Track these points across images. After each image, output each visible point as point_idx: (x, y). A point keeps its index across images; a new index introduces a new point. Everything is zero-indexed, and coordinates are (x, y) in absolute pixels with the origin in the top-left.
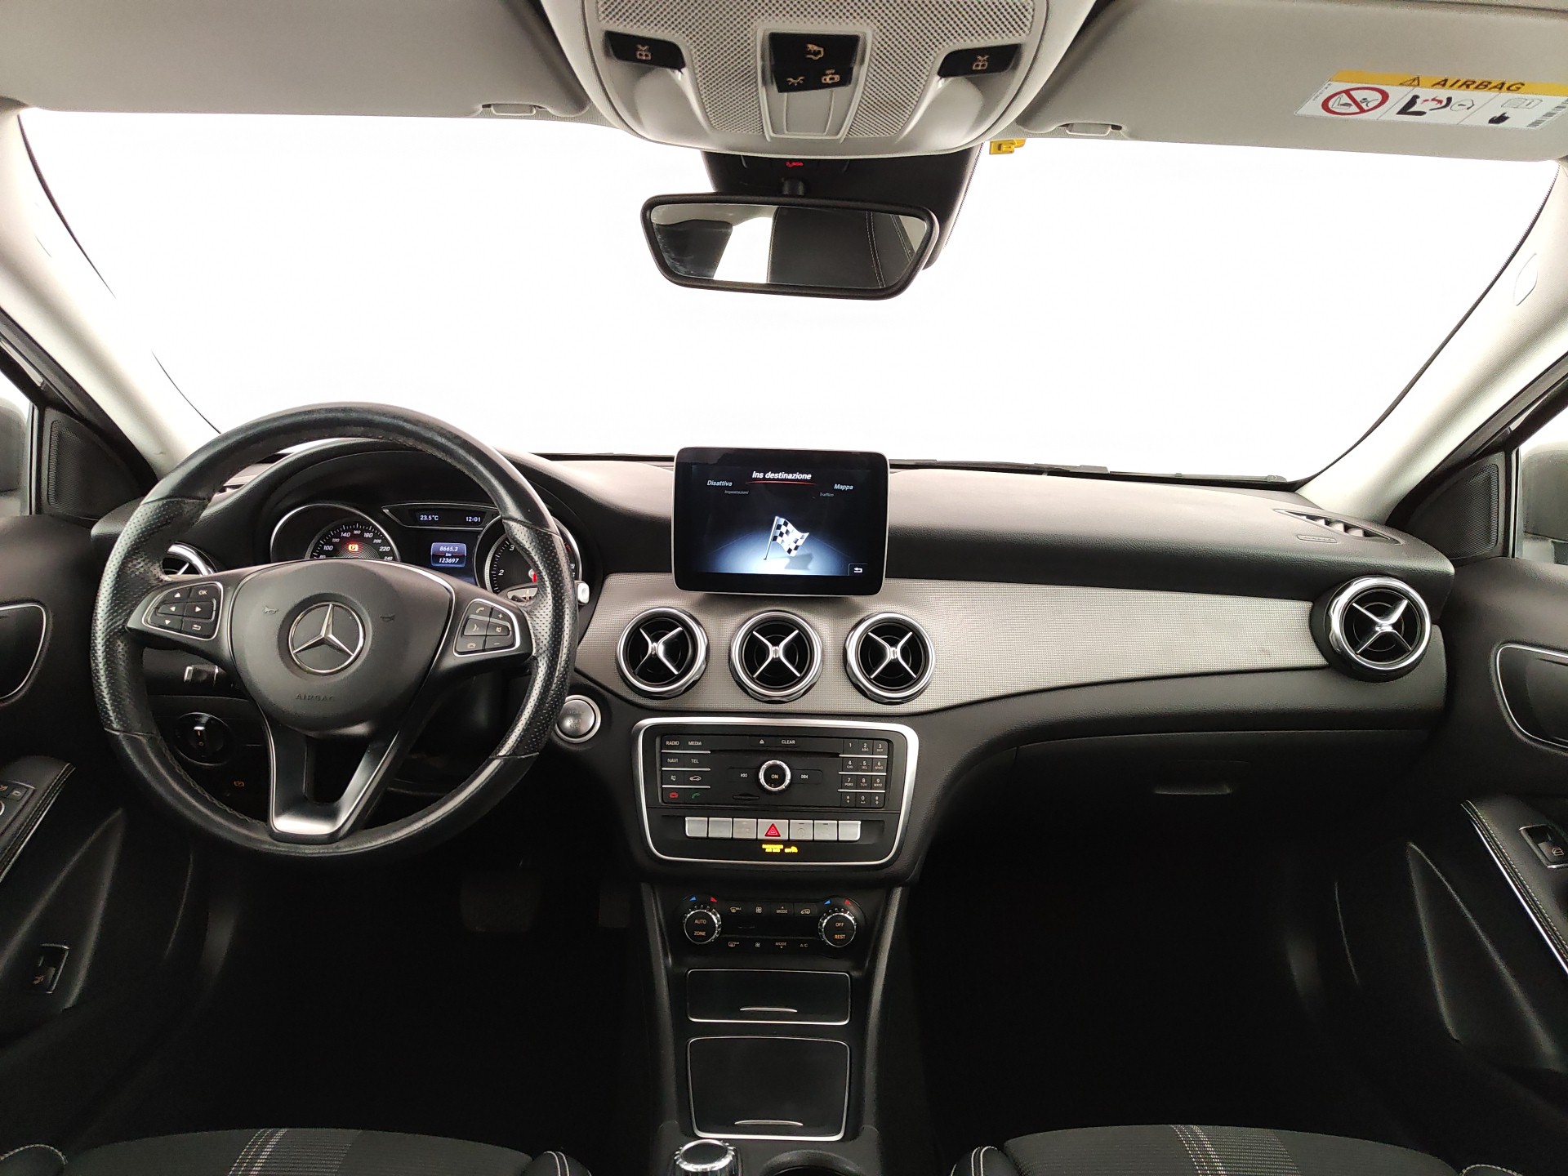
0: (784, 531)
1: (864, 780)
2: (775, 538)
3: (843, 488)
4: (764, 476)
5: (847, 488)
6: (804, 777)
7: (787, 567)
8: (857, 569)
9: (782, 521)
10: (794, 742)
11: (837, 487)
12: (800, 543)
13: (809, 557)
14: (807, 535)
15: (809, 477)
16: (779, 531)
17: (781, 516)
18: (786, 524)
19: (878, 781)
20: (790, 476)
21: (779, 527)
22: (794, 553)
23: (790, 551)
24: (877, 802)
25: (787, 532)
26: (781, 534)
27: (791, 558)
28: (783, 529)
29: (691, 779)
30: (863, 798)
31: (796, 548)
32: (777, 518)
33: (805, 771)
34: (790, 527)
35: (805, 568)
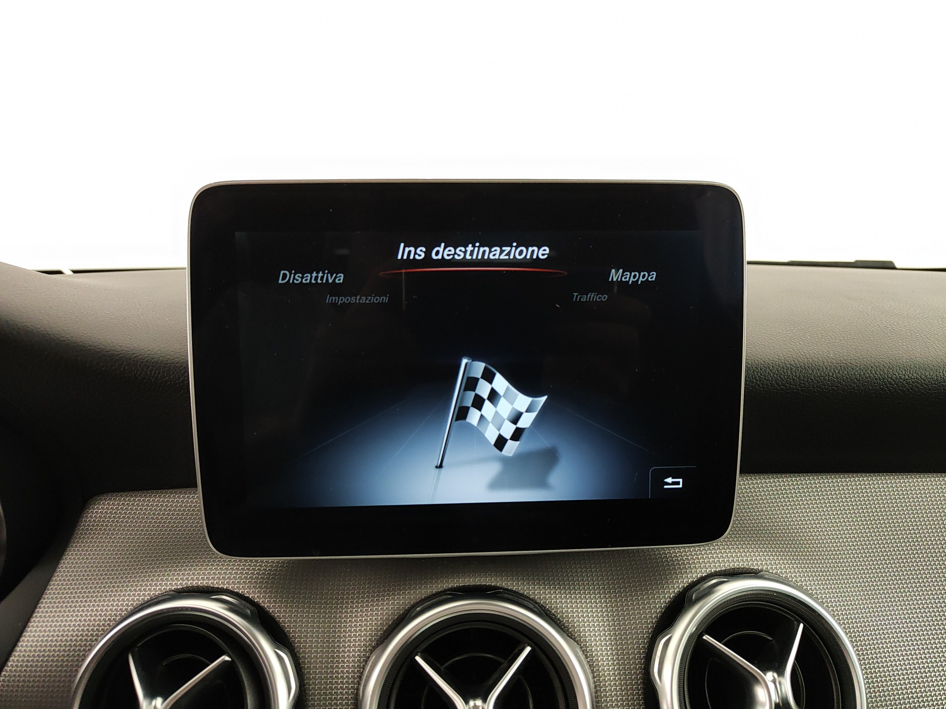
0: (485, 394)
2: (462, 413)
3: (630, 277)
4: (428, 253)
5: (641, 277)
7: (495, 484)
8: (669, 480)
9: (479, 367)
11: (615, 275)
12: (526, 421)
13: (549, 458)
14: (542, 400)
15: (543, 252)
16: (471, 395)
17: (475, 357)
18: (488, 377)
20: (495, 253)
21: (471, 384)
22: (511, 448)
23: (501, 443)
25: (493, 396)
26: (478, 403)
27: (506, 461)
28: (484, 389)
31: (517, 435)
32: (465, 361)
34: (500, 383)
35: (542, 483)
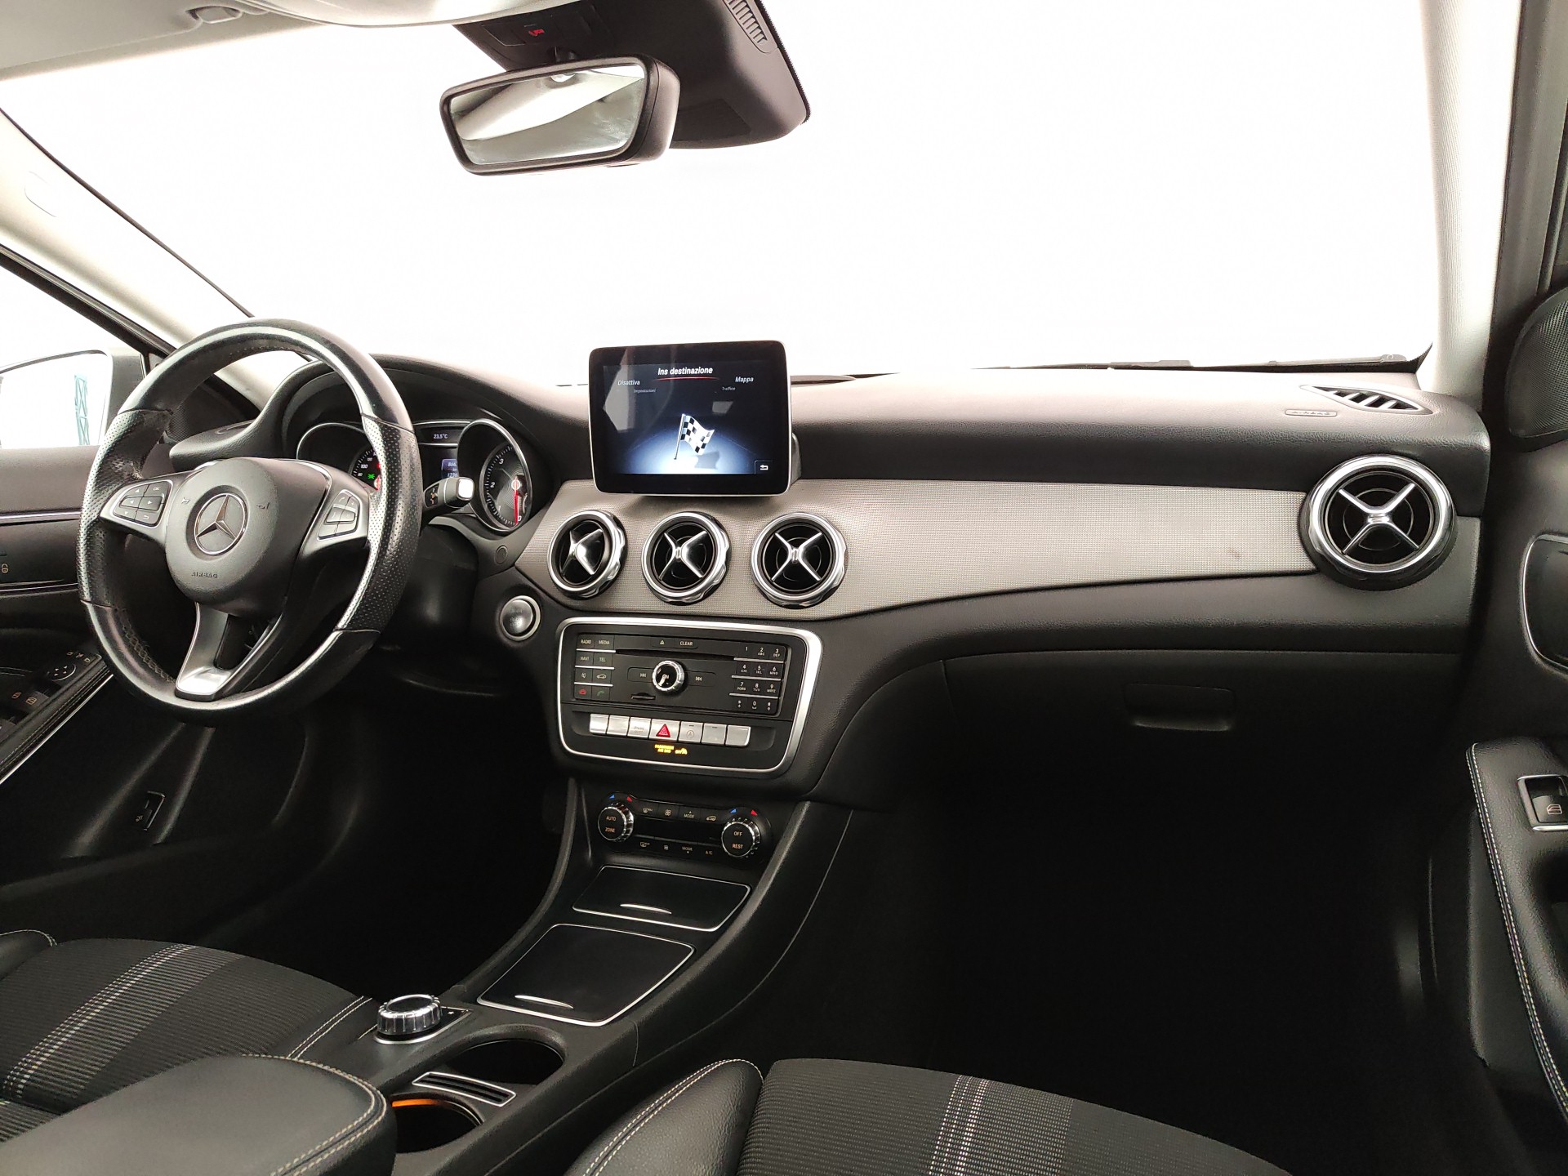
0: (691, 429)
1: (757, 685)
2: (683, 437)
3: (743, 380)
4: (669, 372)
5: (748, 380)
6: (698, 679)
7: (696, 467)
8: (762, 466)
9: (688, 418)
10: (691, 644)
11: (738, 380)
12: (707, 441)
13: (716, 456)
14: (712, 432)
15: (710, 371)
16: (686, 429)
17: (687, 414)
18: (692, 422)
19: (772, 686)
20: (693, 371)
21: (686, 425)
22: (702, 451)
23: (697, 450)
24: (769, 709)
25: (694, 429)
26: (688, 432)
27: (698, 456)
28: (690, 427)
29: (598, 677)
30: (755, 703)
31: (704, 446)
32: (683, 415)
33: (699, 673)
34: (696, 424)
35: (714, 467)
